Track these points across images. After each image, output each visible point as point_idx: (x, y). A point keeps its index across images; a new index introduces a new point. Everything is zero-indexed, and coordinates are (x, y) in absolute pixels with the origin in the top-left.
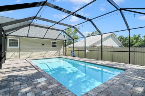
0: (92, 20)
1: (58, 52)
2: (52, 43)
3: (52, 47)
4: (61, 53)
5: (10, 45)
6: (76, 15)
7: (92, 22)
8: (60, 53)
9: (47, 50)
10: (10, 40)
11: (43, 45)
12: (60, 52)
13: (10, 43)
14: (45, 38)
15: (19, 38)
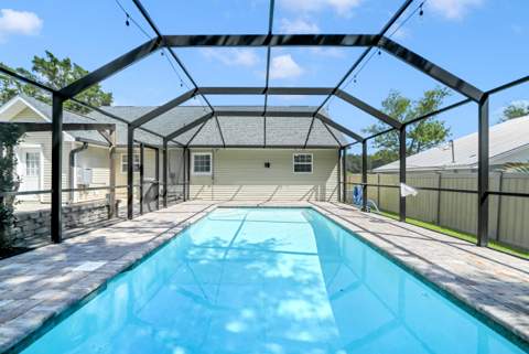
0: (387, 35)
1: (315, 189)
2: (297, 159)
3: (296, 170)
4: (328, 193)
5: (196, 170)
6: (285, 40)
7: (392, 47)
8: (324, 194)
9: (279, 181)
10: (196, 157)
11: (268, 165)
12: (324, 189)
13: (196, 163)
14: (270, 147)
15: (212, 151)
